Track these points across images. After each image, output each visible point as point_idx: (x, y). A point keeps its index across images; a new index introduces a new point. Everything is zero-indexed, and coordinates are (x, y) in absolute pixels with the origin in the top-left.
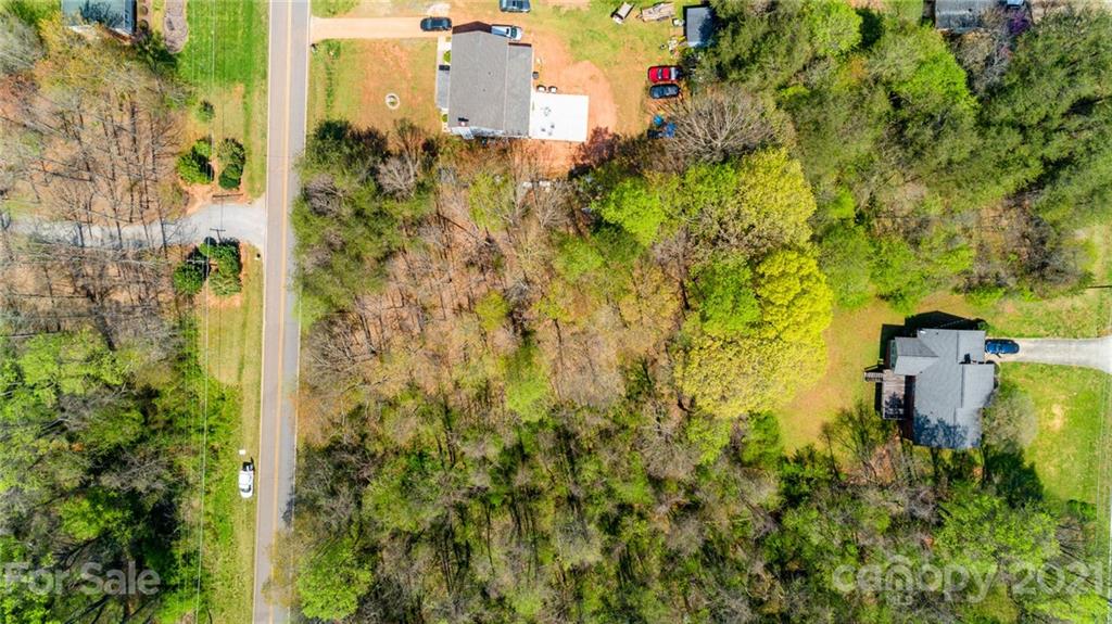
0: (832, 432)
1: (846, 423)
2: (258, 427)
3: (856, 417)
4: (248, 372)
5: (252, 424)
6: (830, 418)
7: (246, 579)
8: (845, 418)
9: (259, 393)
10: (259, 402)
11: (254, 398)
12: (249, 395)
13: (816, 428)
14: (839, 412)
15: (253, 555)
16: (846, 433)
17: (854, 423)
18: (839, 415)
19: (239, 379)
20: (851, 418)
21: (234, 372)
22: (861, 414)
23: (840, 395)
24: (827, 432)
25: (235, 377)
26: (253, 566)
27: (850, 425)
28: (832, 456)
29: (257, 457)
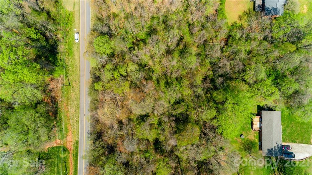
0: (241, 17)
1: (245, 15)
2: (80, 22)
3: (248, 13)
4: (76, 7)
5: (78, 21)
6: (241, 13)
7: (78, 65)
8: (245, 13)
9: (79, 13)
10: (80, 15)
11: (78, 14)
12: (76, 14)
13: (237, 17)
14: (243, 12)
15: (79, 58)
16: (245, 17)
17: (248, 14)
18: (243, 13)
19: (74, 9)
20: (247, 13)
21: (72, 7)
22: (249, 12)
23: (244, 7)
24: (240, 18)
25: (72, 9)
26: (79, 62)
27: (247, 15)
28: (242, 25)
29: (80, 31)
